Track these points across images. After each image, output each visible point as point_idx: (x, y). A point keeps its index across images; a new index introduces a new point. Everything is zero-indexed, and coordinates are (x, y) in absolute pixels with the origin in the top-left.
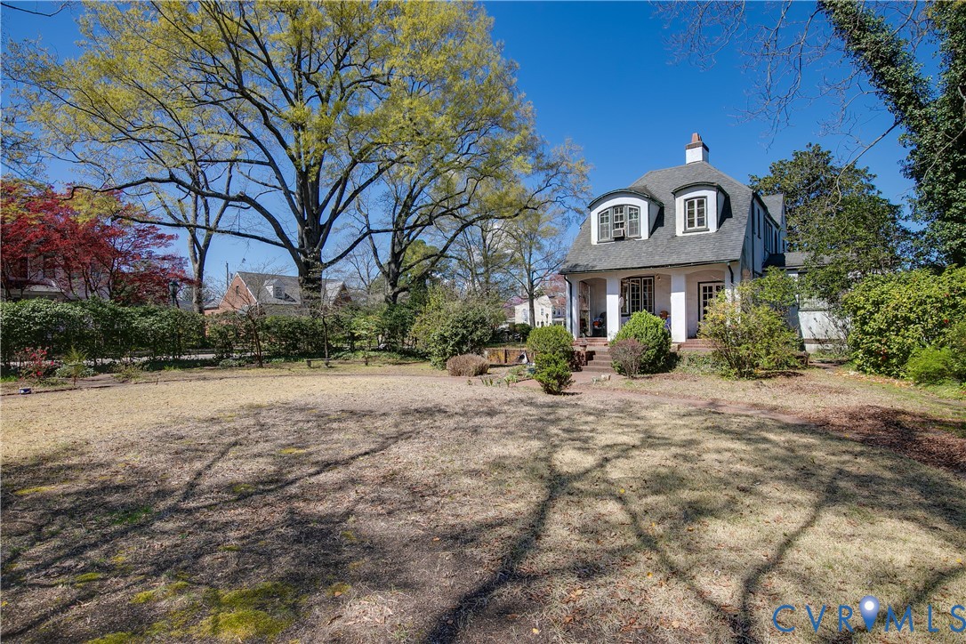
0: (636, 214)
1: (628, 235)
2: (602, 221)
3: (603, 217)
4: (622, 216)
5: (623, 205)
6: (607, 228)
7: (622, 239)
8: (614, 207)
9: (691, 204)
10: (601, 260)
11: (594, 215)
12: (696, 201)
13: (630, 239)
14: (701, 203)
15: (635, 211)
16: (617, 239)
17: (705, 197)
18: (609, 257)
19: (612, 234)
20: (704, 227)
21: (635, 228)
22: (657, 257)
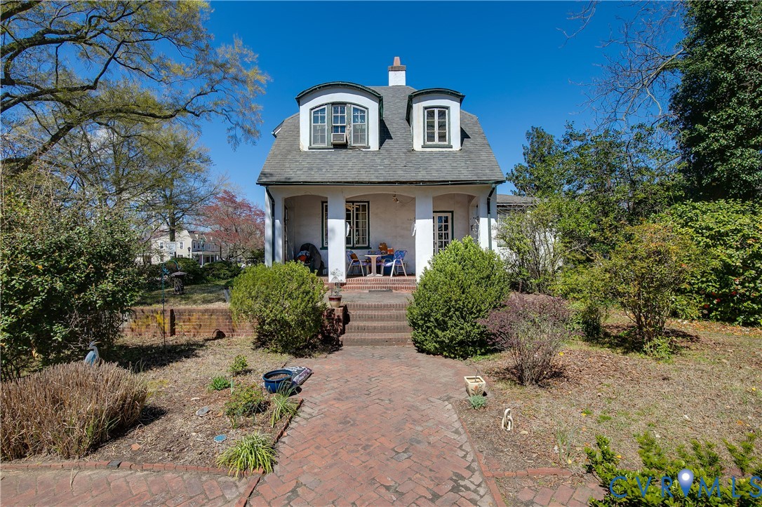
0: (363, 118)
1: (351, 143)
2: (316, 120)
3: (317, 114)
4: (343, 118)
5: (345, 104)
6: (323, 130)
7: (344, 146)
8: (333, 104)
9: (431, 114)
10: (320, 169)
11: (305, 111)
12: (436, 111)
13: (354, 148)
14: (442, 114)
15: (361, 112)
16: (336, 146)
17: (447, 108)
18: (332, 166)
19: (331, 138)
20: (447, 143)
21: (360, 134)
22: (400, 172)
